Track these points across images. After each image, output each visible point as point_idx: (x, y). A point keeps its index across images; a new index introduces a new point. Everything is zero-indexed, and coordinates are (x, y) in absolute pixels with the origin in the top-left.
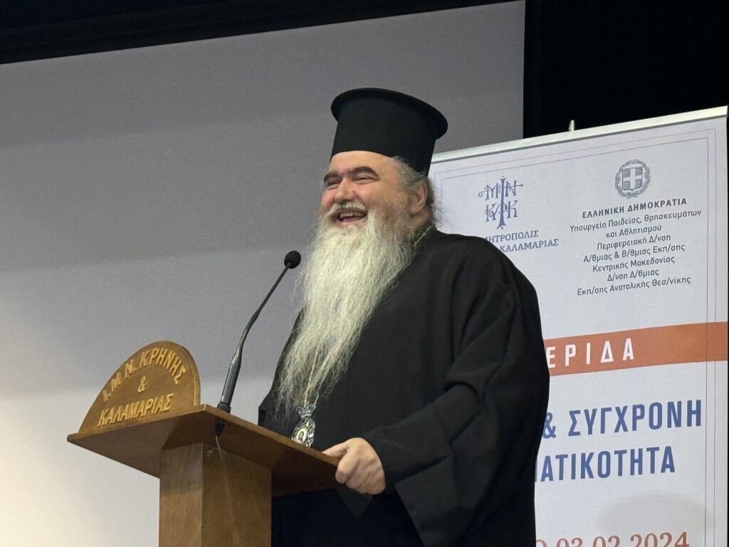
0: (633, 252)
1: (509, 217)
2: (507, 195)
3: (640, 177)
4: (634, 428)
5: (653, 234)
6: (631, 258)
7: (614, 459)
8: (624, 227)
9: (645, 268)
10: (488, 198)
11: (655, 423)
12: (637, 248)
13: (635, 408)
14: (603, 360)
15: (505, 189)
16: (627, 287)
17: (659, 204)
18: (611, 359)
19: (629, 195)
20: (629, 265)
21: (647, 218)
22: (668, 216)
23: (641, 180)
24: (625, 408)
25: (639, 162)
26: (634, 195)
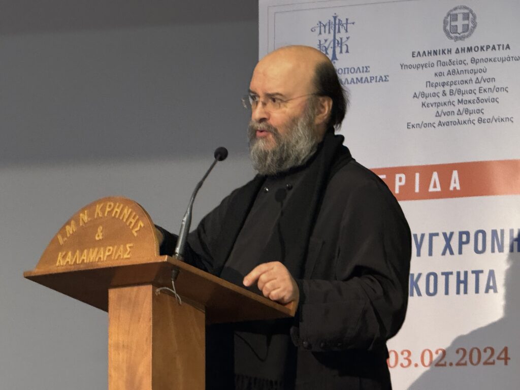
0: (459, 92)
1: (341, 52)
2: (339, 31)
3: (466, 22)
4: (460, 252)
5: (479, 75)
6: (458, 97)
7: (441, 280)
8: (451, 68)
9: (471, 107)
10: (320, 33)
11: (480, 248)
12: (464, 87)
13: (461, 234)
14: (431, 189)
15: (337, 26)
16: (455, 123)
17: (485, 48)
18: (439, 189)
19: (456, 39)
20: (456, 103)
21: (474, 61)
22: (493, 60)
23: (468, 25)
24: (452, 234)
25: (465, 8)
26: (462, 38)
